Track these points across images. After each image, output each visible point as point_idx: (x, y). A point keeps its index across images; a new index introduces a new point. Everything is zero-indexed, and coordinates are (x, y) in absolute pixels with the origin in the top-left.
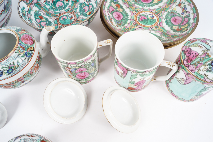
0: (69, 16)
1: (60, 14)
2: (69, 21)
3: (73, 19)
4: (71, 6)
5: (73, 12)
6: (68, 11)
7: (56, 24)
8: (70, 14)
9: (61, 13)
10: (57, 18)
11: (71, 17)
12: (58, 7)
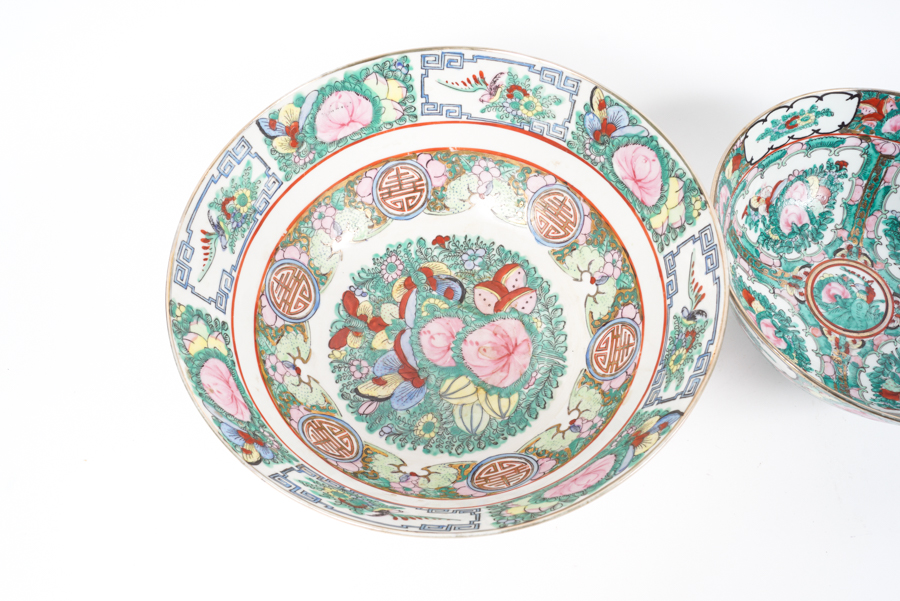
0: (852, 281)
1: (808, 270)
2: (864, 311)
3: (882, 301)
4: (844, 228)
5: (862, 260)
6: (838, 255)
7: (814, 325)
8: (853, 273)
9: (809, 266)
10: (803, 290)
11: (864, 289)
12: (786, 231)
